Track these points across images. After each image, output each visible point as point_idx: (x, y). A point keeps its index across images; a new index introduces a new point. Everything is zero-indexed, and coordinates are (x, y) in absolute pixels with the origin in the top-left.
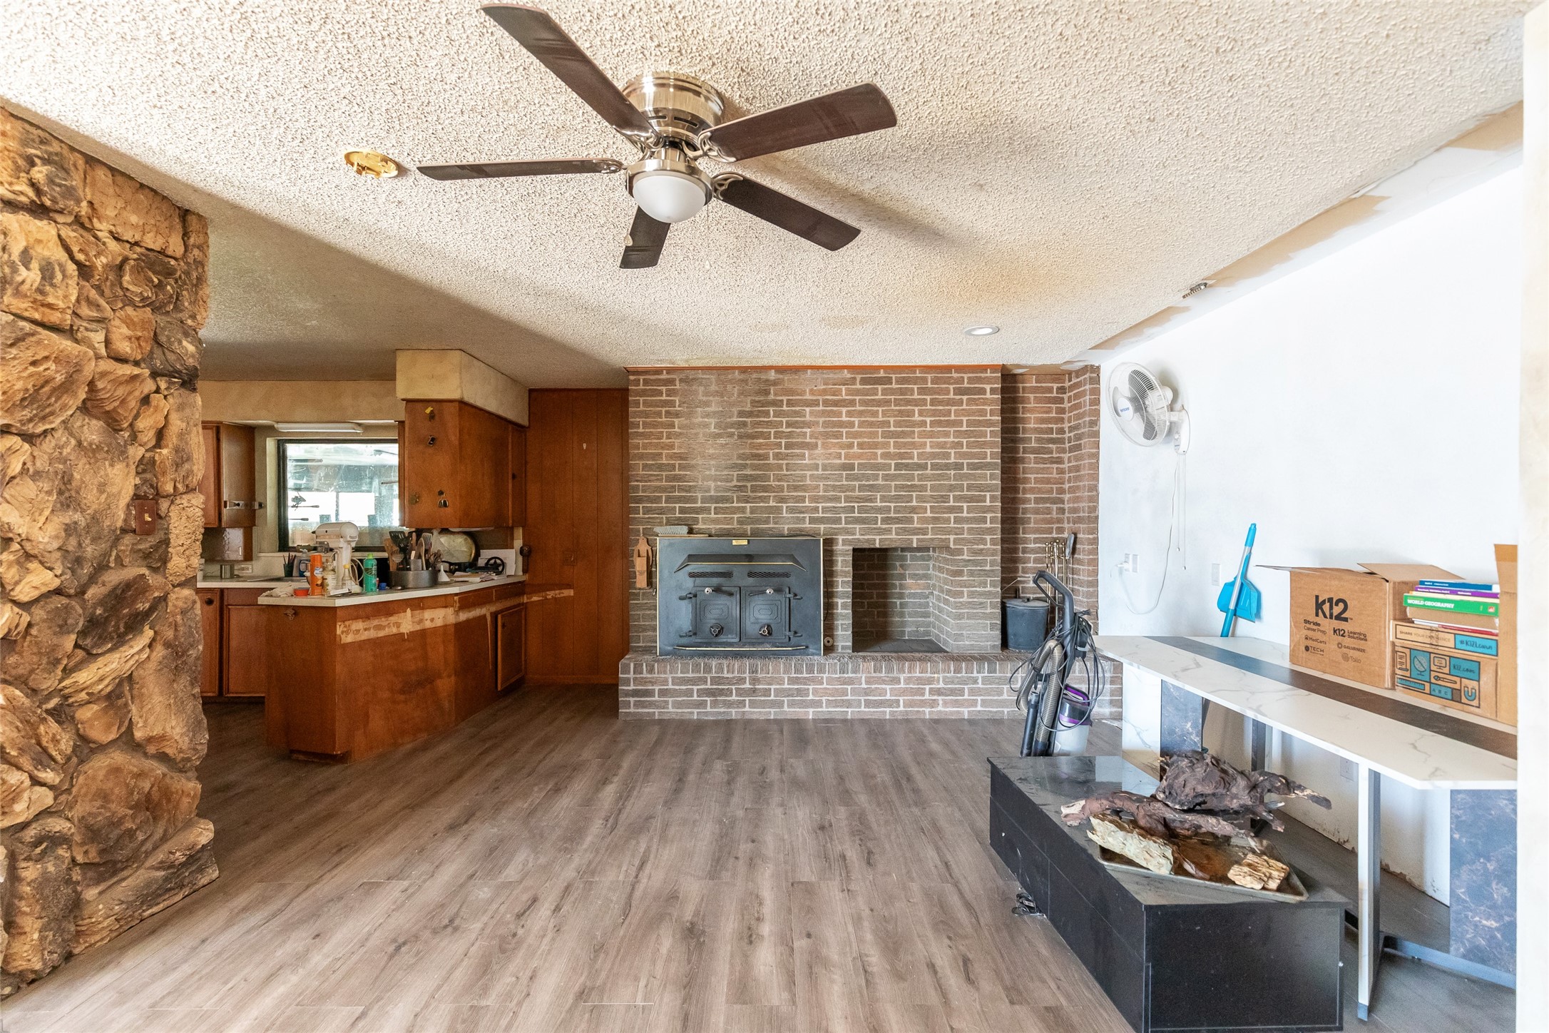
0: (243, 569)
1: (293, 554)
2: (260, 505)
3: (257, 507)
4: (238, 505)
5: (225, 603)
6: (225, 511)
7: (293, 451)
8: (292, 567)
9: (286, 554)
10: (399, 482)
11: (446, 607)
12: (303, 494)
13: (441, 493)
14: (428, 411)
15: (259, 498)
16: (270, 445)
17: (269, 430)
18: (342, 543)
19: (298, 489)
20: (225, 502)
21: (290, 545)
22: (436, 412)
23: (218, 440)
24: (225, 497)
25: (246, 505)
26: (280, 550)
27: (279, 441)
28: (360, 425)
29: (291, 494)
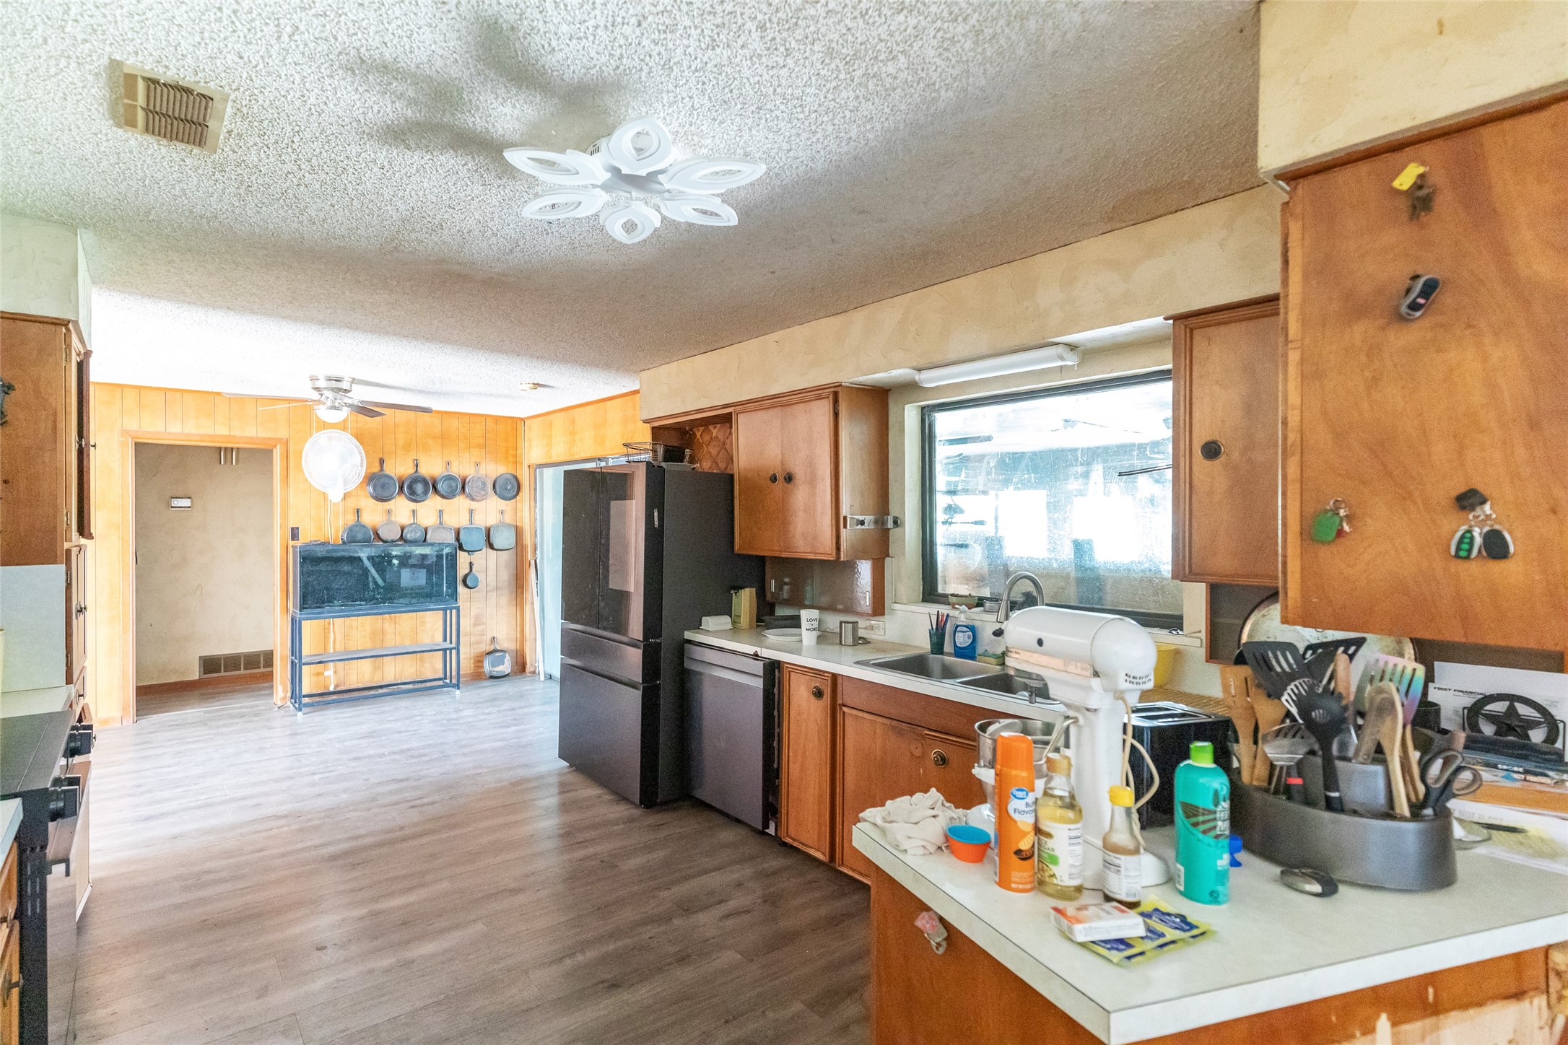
0: (872, 628)
1: (944, 610)
2: (895, 523)
3: (890, 525)
4: (862, 523)
5: (840, 702)
6: (844, 533)
7: (945, 423)
8: (943, 635)
9: (933, 609)
10: (1175, 466)
11: (1518, 995)
12: (959, 500)
13: (1468, 500)
14: (1405, 181)
15: (894, 510)
16: (911, 416)
17: (909, 388)
18: (1097, 696)
19: (952, 492)
20: (845, 518)
21: (940, 590)
22: (1439, 179)
23: (836, 414)
24: (845, 510)
25: (876, 522)
26: (925, 600)
27: (923, 408)
28: (1072, 347)
29: (941, 501)
